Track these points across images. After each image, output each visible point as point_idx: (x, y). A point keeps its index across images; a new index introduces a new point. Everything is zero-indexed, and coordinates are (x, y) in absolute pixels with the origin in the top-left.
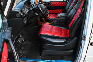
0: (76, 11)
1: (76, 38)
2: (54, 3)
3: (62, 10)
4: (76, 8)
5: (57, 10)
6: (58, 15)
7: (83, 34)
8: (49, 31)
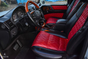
0: (77, 19)
1: (75, 56)
2: (55, 7)
3: (63, 14)
4: (77, 15)
5: (58, 14)
6: (57, 21)
7: (85, 56)
8: (44, 42)
